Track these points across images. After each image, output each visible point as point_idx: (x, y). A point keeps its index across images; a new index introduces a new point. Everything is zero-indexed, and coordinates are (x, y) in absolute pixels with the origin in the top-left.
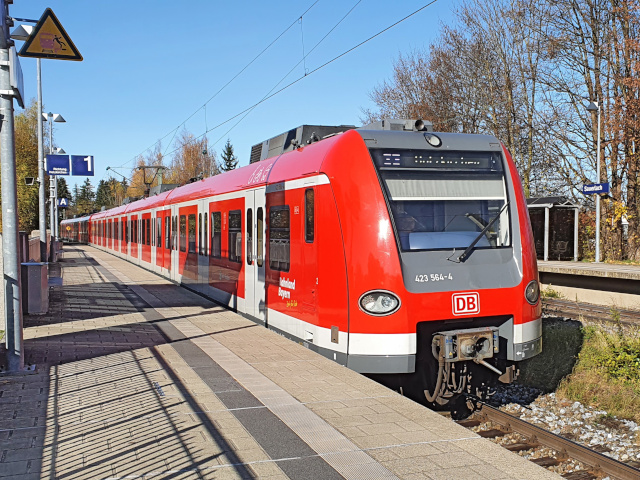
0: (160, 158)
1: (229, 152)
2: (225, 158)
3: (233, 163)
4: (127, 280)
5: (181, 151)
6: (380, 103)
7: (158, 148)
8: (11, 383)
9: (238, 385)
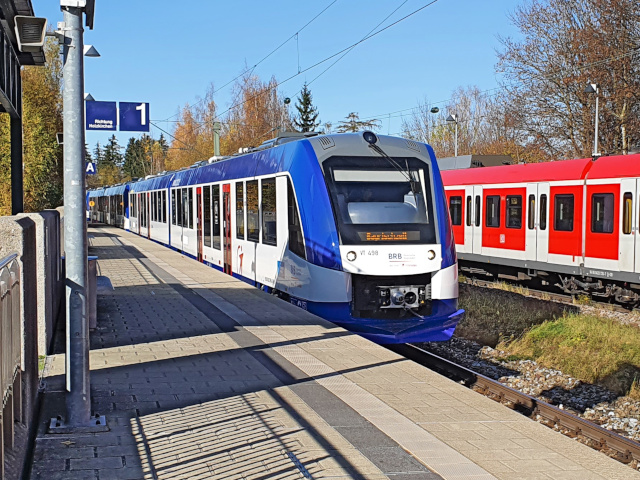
0: (212, 107)
1: (306, 100)
2: (300, 110)
3: (311, 116)
4: (189, 282)
5: (242, 98)
6: (525, 27)
7: (210, 94)
8: (76, 445)
9: (415, 463)
